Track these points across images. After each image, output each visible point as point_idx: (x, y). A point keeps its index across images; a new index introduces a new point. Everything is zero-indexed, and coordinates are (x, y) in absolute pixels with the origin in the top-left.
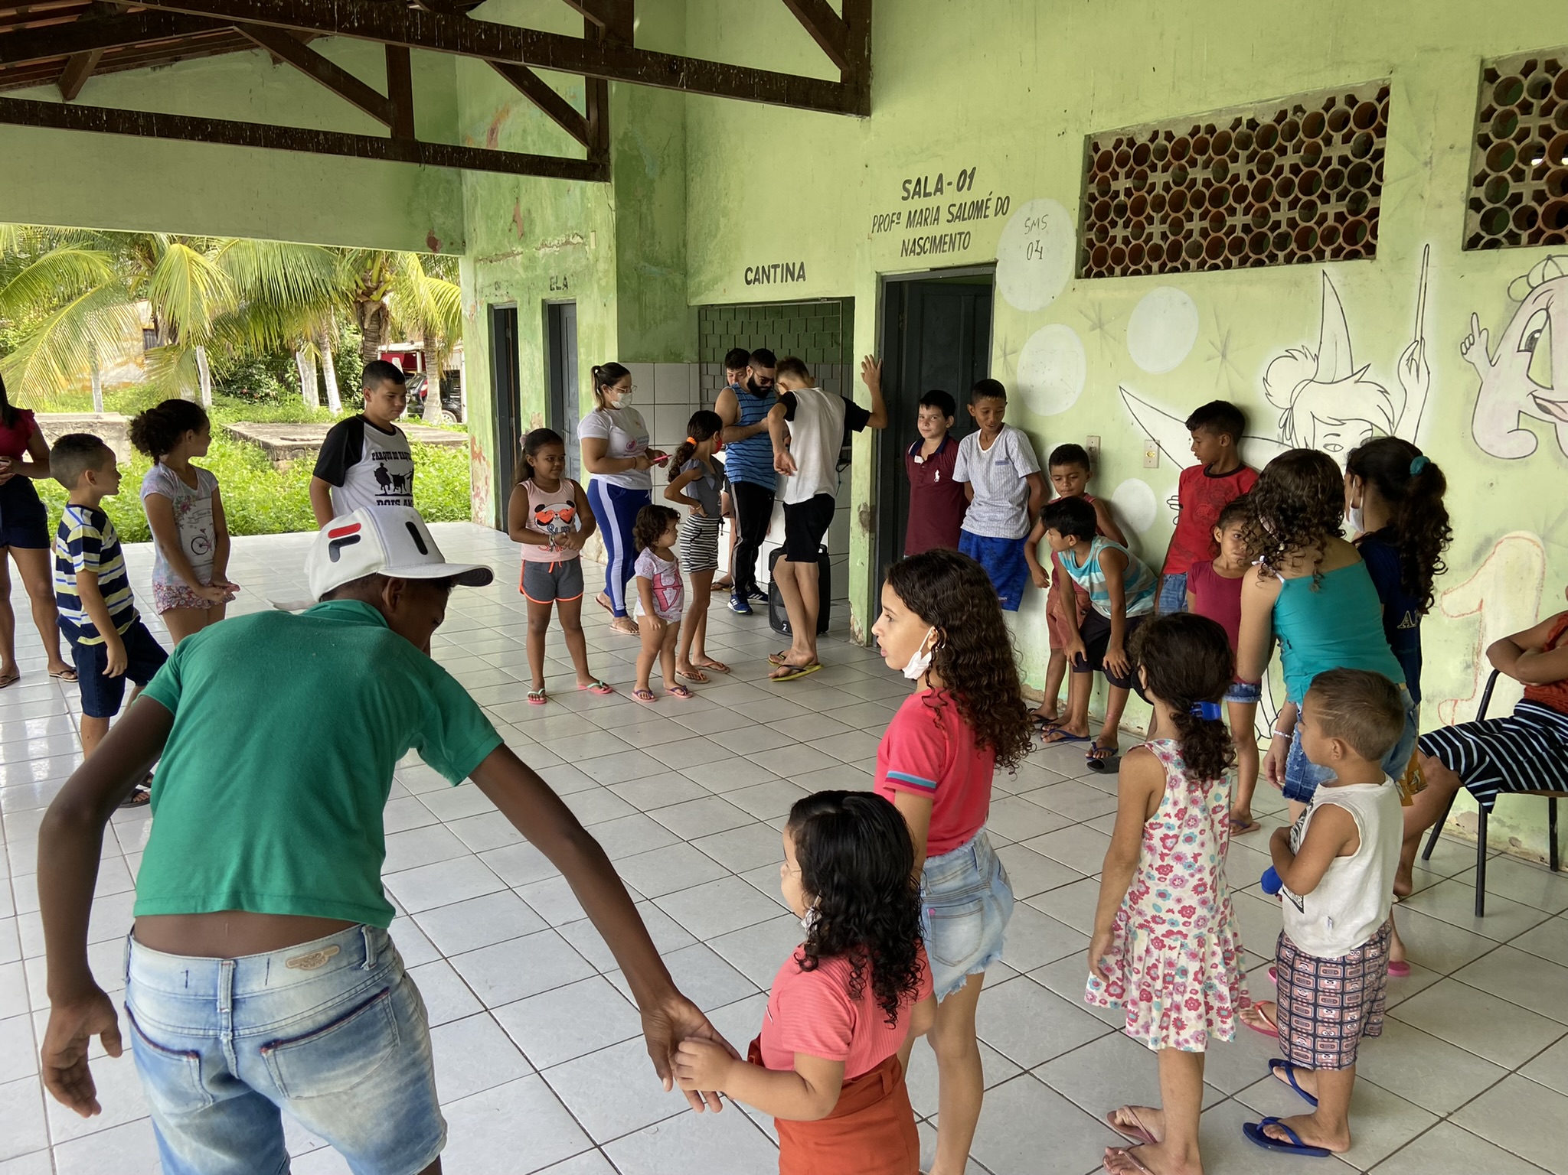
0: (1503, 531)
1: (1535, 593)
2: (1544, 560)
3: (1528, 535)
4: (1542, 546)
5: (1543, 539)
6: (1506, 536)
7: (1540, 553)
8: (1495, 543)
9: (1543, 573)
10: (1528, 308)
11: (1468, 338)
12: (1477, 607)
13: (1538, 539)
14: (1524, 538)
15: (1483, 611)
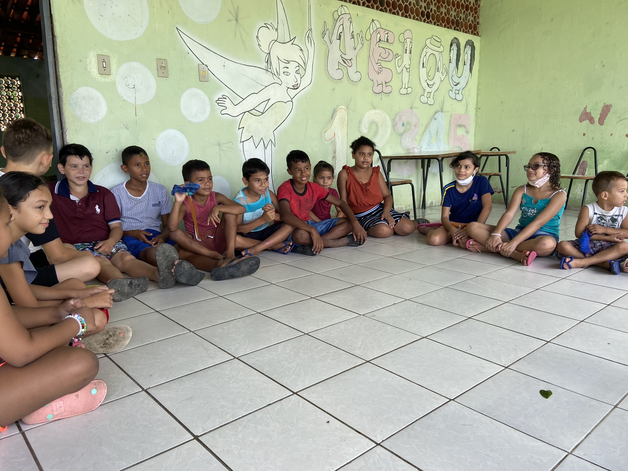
0: (338, 107)
1: (346, 127)
2: (347, 116)
3: (343, 107)
4: (347, 110)
7: (346, 113)
8: (336, 111)
9: (348, 120)
10: (338, 24)
11: (324, 31)
12: (334, 135)
13: (346, 109)
14: (343, 109)
15: (335, 137)
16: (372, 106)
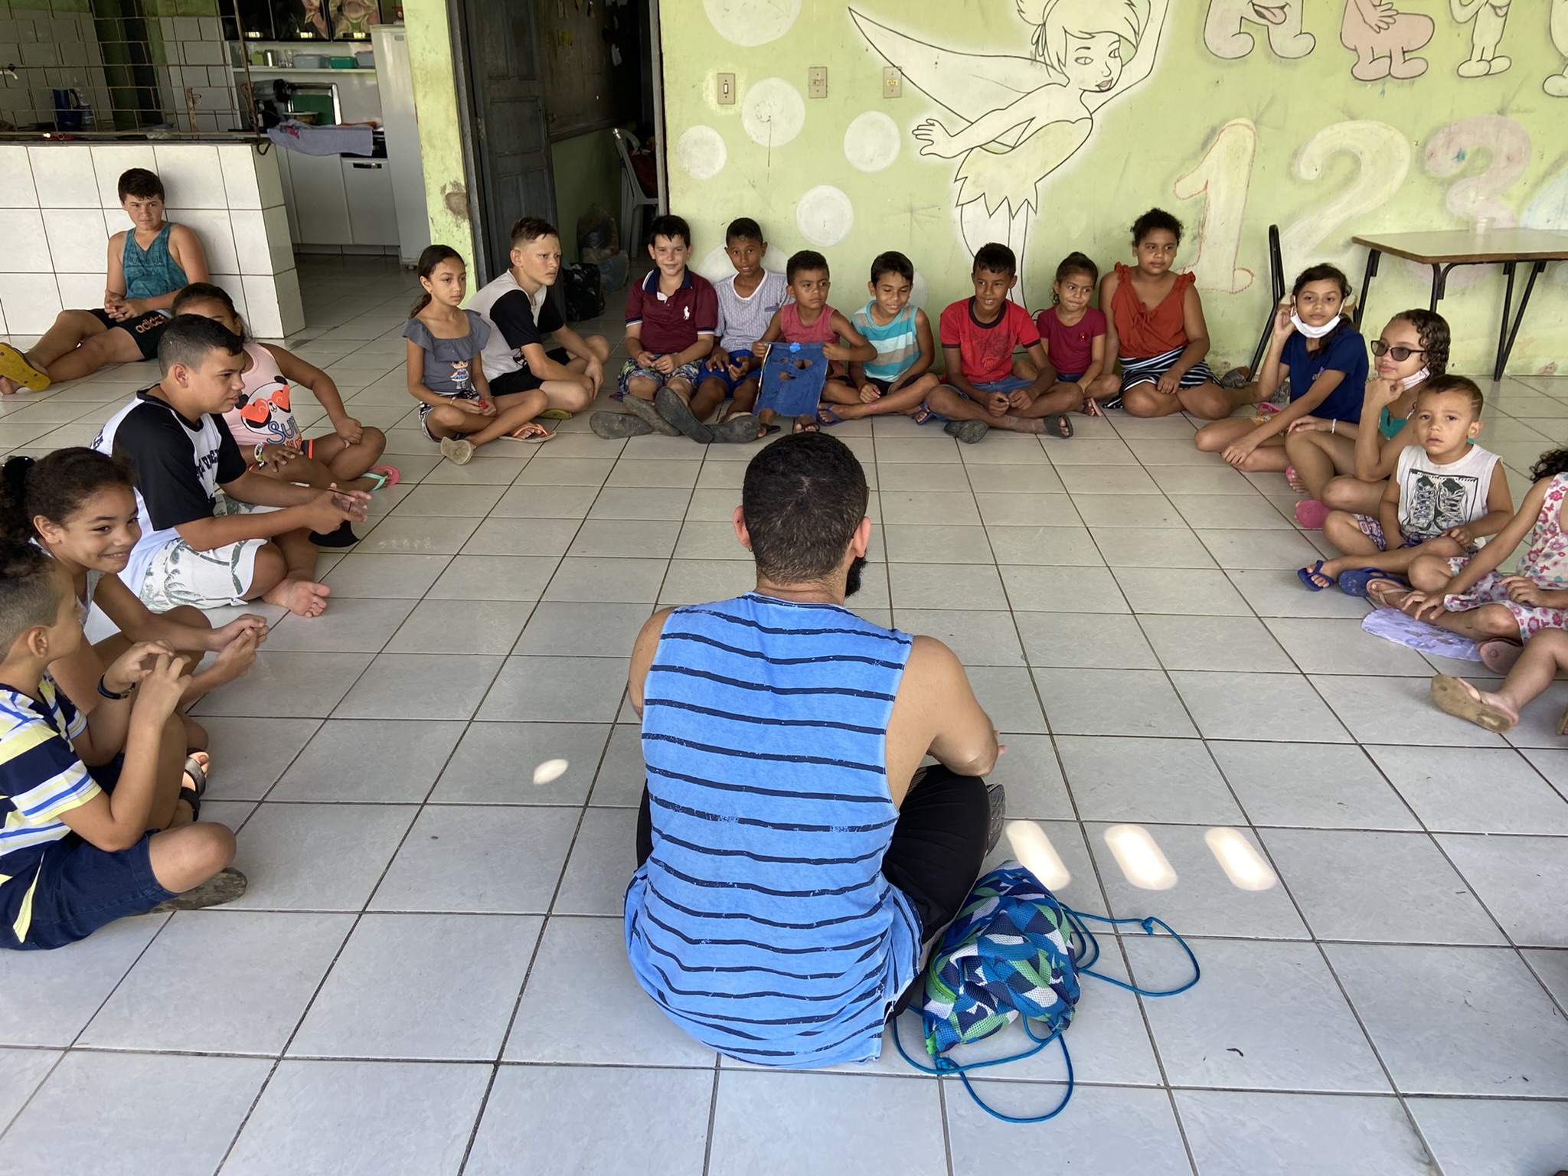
0: (1225, 121)
1: (1247, 168)
2: (1255, 140)
3: (1245, 121)
4: (1254, 128)
5: (1255, 123)
6: (1228, 124)
7: (1252, 135)
8: (1218, 131)
9: (1254, 151)
12: (1203, 187)
13: (1251, 124)
14: (1241, 124)
15: (1208, 190)
16: (1343, 112)
